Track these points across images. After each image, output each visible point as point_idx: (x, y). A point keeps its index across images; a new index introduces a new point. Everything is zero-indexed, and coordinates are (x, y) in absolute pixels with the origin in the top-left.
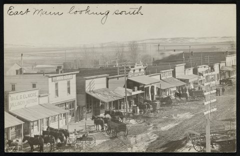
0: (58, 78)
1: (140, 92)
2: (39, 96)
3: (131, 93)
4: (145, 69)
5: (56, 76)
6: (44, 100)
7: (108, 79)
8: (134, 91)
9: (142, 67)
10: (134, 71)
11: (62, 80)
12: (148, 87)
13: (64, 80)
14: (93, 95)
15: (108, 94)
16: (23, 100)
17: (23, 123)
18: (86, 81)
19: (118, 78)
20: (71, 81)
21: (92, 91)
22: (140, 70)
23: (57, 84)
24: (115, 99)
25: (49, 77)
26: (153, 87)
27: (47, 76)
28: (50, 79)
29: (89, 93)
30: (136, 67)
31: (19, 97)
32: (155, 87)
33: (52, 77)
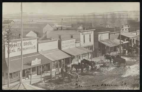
0: (85, 33)
1: (127, 42)
2: (76, 43)
3: (123, 43)
4: (129, 29)
5: (84, 32)
6: (78, 45)
7: (109, 34)
8: (124, 41)
9: (127, 28)
10: (123, 30)
11: (87, 34)
12: (132, 39)
13: (88, 34)
14: (103, 43)
15: (110, 43)
16: (68, 44)
17: (70, 56)
18: (99, 35)
19: (115, 33)
20: (91, 34)
21: (102, 40)
22: (126, 29)
23: (84, 36)
24: (115, 45)
25: (81, 32)
26: (134, 40)
27: (79, 31)
28: (81, 33)
29: (100, 42)
30: (124, 28)
31: (66, 43)
32: (135, 39)
33: (82, 32)
